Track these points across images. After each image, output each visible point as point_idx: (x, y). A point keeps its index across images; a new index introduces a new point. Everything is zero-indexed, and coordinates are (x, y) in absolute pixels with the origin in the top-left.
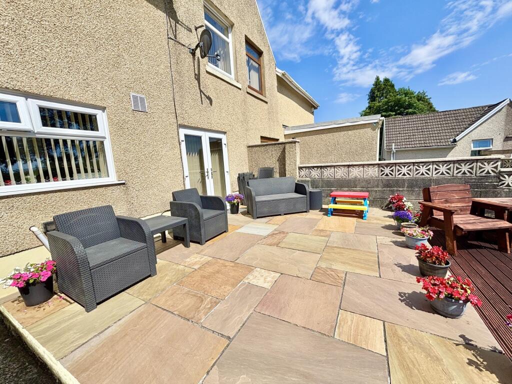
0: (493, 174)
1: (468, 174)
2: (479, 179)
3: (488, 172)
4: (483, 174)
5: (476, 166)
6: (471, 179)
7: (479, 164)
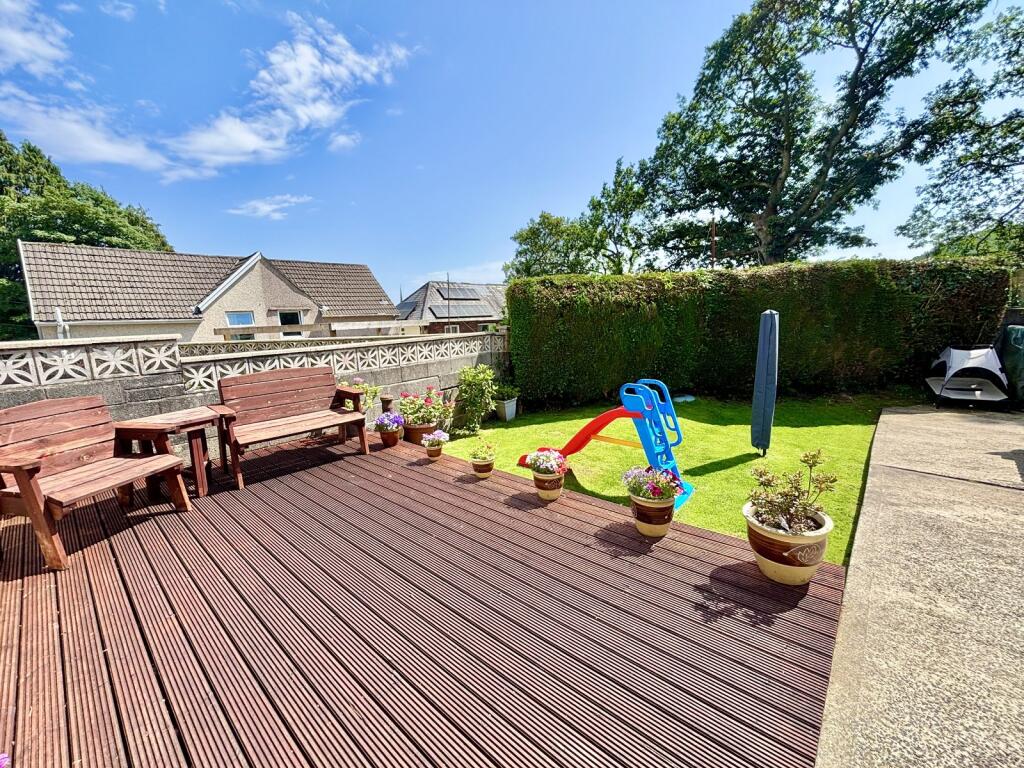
0: (171, 369)
1: (126, 373)
2: (149, 380)
3: (162, 366)
4: (154, 370)
5: (137, 354)
6: (134, 381)
7: (141, 351)
